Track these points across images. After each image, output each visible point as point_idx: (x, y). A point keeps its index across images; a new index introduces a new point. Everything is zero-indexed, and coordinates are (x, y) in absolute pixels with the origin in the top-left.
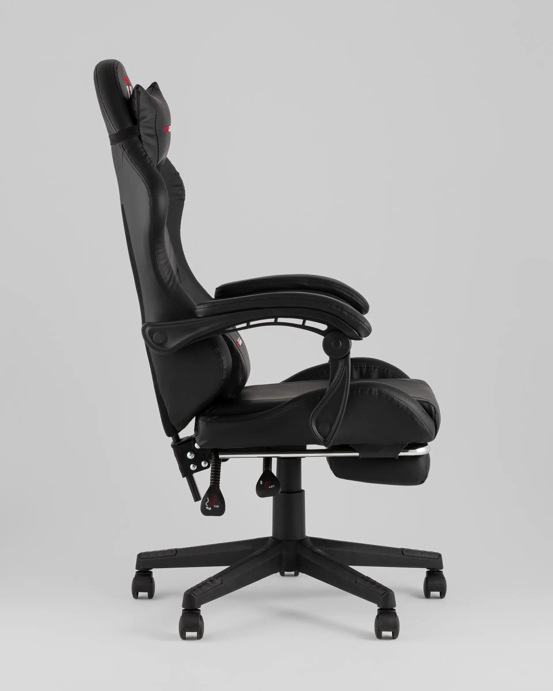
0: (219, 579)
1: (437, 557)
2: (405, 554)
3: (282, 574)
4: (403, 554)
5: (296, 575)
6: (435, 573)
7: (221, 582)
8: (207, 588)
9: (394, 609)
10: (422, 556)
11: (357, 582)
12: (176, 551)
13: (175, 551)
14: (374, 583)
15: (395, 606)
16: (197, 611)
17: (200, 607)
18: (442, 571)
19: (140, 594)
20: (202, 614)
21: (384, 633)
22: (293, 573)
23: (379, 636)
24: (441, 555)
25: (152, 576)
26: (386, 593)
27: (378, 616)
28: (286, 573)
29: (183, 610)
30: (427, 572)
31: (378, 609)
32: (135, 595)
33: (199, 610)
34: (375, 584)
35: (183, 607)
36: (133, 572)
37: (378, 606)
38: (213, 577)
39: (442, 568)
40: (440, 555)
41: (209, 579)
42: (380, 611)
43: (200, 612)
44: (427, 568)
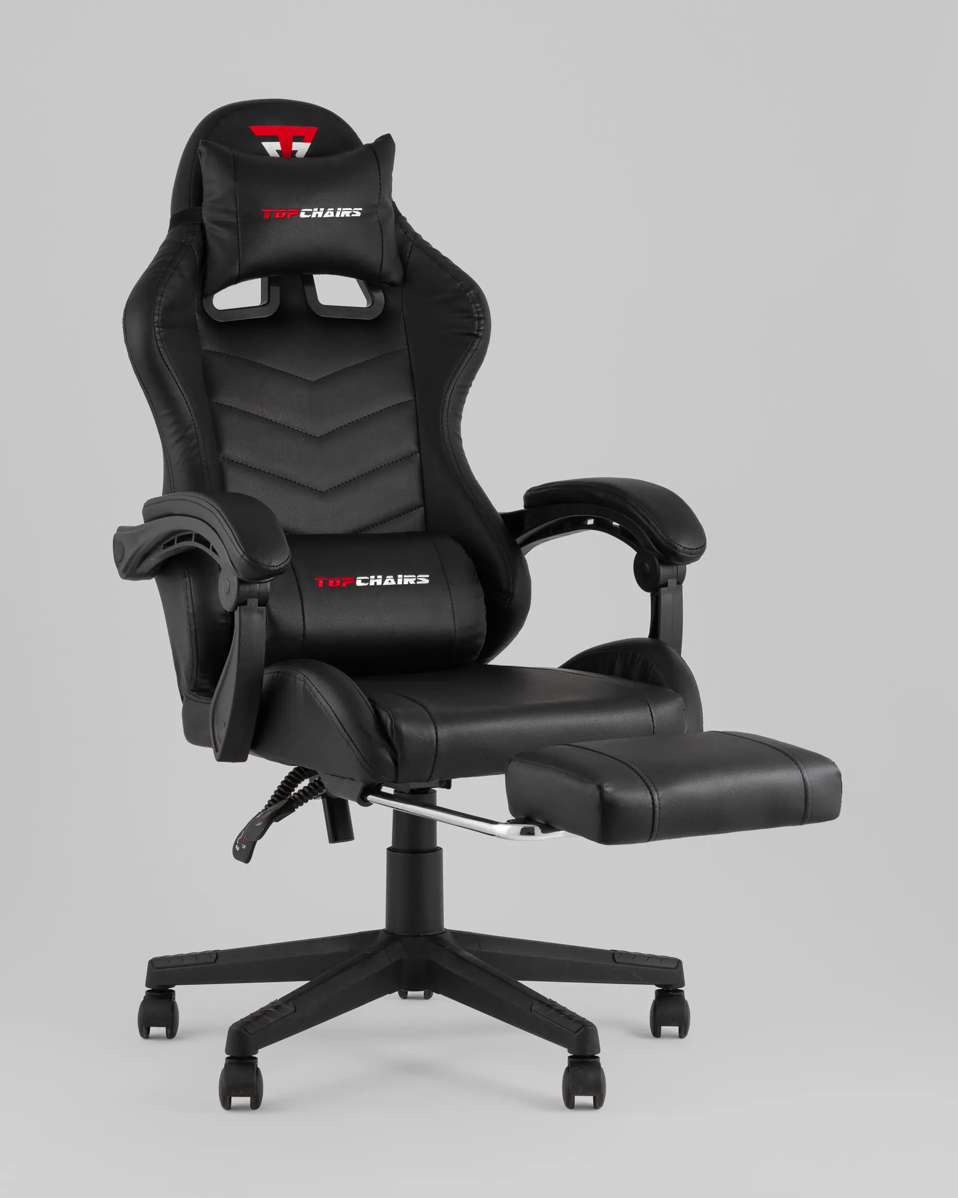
0: (291, 1003)
1: (675, 966)
2: (617, 961)
3: (404, 996)
4: (615, 960)
5: (427, 996)
6: (671, 993)
7: (294, 1009)
8: (270, 1020)
9: (598, 1057)
10: (648, 963)
11: (533, 1008)
12: (217, 954)
13: (215, 955)
14: (561, 1011)
15: (599, 1052)
16: (251, 1061)
17: (256, 1053)
18: (682, 991)
19: (154, 1030)
20: (260, 1065)
21: (579, 1099)
22: (422, 993)
23: (570, 1103)
24: (681, 962)
25: (174, 999)
26: (582, 1029)
27: (567, 1069)
28: (410, 993)
29: (228, 1058)
30: (657, 991)
31: (570, 1057)
32: (145, 1032)
33: (256, 1058)
34: (564, 1012)
35: (227, 1052)
36: (141, 991)
37: (569, 1052)
38: (281, 999)
39: (683, 985)
40: (679, 963)
41: (272, 1003)
42: (573, 1060)
43: (257, 1062)
44: (657, 986)
